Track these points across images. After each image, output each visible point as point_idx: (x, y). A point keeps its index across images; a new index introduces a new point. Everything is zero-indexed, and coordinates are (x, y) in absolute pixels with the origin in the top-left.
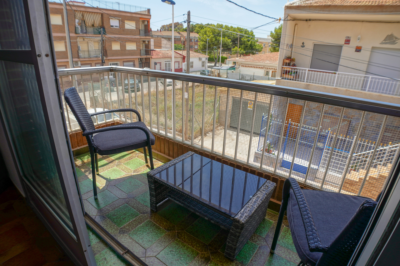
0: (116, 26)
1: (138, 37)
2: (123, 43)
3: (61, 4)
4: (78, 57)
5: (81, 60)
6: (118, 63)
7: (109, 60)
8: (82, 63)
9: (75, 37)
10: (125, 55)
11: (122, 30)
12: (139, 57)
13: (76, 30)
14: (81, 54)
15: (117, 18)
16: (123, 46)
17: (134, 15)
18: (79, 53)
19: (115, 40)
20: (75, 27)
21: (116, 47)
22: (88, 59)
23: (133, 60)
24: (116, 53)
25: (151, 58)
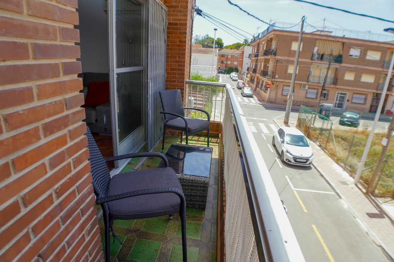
0: (355, 56)
1: (380, 69)
2: (359, 74)
3: (298, 33)
4: (308, 81)
5: (309, 84)
6: (347, 94)
7: (338, 88)
8: (310, 87)
9: (310, 62)
10: (358, 87)
11: (362, 59)
12: (375, 91)
13: (312, 57)
14: (311, 79)
15: (360, 48)
16: (358, 77)
17: (382, 45)
18: (310, 77)
19: (351, 70)
20: (313, 54)
21: (349, 77)
22: (316, 85)
23: (366, 93)
24: (348, 83)
25: (391, 95)
